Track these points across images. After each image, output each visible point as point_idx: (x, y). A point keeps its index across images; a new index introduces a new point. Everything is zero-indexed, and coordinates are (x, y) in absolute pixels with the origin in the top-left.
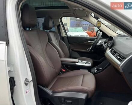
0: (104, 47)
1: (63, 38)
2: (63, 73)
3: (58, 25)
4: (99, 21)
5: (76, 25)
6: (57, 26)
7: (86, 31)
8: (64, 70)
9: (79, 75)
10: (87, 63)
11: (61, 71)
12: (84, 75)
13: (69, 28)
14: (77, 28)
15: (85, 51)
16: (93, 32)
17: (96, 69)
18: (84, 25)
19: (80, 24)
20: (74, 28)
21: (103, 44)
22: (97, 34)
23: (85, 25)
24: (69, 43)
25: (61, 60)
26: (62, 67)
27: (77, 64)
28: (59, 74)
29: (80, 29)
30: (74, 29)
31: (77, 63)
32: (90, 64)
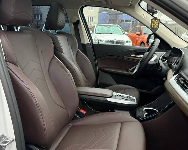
0: (162, 67)
1: (84, 47)
2: (81, 117)
3: (75, 21)
4: (156, 18)
5: (110, 20)
6: (74, 24)
7: (126, 33)
8: (84, 112)
9: (113, 123)
10: (130, 98)
11: (78, 113)
12: (122, 123)
13: (96, 25)
14: (110, 26)
15: (124, 72)
16: (139, 35)
17: (146, 110)
18: (123, 21)
19: (116, 20)
20: (106, 26)
21: (161, 61)
22: (148, 41)
23: (126, 21)
24: (96, 57)
25: (78, 92)
26: (79, 106)
27: (109, 100)
28: (74, 119)
29: (116, 28)
30: (105, 28)
31: (110, 97)
32: (134, 100)
